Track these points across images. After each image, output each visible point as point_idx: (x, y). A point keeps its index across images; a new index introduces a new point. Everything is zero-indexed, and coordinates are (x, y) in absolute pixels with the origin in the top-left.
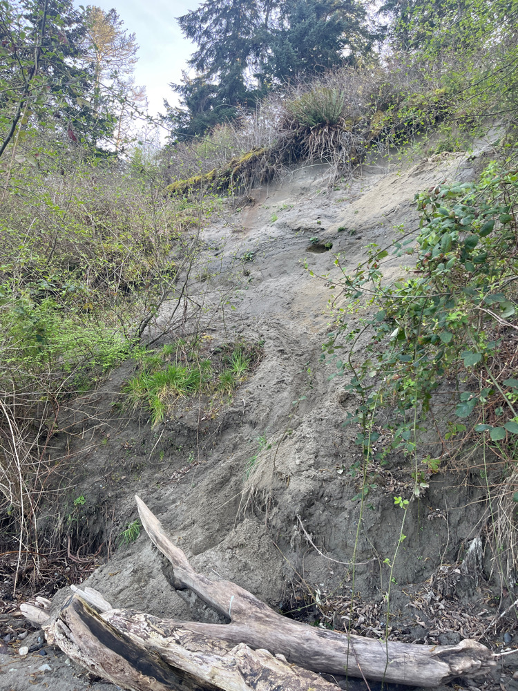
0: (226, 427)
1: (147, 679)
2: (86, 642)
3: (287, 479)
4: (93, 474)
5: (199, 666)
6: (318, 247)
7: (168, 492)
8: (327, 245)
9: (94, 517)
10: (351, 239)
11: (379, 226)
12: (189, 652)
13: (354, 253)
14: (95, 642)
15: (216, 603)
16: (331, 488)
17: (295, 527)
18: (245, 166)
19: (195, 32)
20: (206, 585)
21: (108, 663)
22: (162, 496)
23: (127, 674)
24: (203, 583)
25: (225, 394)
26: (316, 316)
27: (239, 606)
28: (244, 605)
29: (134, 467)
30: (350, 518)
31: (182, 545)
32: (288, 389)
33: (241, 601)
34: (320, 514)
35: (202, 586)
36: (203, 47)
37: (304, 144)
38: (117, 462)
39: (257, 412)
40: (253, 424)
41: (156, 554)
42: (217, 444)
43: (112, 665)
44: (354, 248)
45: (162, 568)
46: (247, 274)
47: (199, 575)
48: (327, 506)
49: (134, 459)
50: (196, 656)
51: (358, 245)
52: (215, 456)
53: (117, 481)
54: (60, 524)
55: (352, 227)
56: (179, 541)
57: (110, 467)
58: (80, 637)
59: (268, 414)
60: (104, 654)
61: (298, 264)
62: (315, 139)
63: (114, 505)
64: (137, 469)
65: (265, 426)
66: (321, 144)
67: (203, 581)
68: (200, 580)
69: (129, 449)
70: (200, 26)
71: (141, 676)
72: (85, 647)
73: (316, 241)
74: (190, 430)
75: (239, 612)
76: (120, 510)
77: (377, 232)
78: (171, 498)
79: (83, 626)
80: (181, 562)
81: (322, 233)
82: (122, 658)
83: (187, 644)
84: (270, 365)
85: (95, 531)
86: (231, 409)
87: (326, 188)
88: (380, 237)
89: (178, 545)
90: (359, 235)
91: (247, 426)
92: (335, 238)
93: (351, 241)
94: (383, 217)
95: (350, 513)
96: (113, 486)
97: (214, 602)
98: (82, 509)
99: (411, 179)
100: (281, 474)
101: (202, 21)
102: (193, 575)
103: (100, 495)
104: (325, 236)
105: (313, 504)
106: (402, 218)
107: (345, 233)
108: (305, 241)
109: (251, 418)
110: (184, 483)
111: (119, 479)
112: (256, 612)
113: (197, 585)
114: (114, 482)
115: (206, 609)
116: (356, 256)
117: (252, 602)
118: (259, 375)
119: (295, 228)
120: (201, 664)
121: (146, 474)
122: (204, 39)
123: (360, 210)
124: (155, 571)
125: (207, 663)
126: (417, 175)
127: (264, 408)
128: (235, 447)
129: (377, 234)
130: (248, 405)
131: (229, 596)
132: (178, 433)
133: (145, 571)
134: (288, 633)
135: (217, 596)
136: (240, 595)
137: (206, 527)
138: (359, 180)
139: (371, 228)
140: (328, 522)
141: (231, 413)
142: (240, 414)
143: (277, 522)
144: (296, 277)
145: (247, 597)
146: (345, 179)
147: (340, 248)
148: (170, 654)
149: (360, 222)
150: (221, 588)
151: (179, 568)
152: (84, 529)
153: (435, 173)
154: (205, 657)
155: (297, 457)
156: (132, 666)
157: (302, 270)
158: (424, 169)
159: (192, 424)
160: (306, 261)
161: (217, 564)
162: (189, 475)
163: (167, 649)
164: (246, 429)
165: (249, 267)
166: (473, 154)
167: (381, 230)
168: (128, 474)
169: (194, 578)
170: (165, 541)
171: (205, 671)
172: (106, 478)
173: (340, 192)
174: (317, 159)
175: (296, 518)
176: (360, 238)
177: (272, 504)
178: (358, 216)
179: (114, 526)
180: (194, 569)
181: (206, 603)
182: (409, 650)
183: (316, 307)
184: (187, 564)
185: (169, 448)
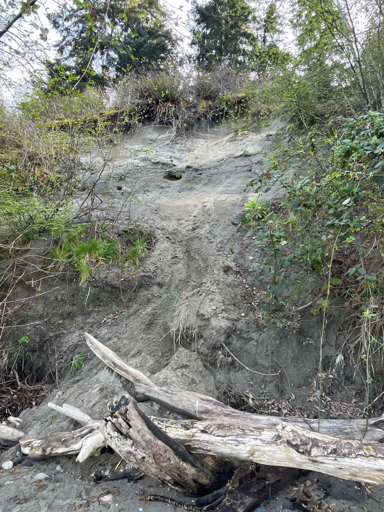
0: (141, 286)
1: (185, 465)
2: (143, 436)
3: (208, 319)
4: (34, 319)
5: (235, 447)
6: (172, 176)
7: (103, 333)
8: (178, 176)
9: (37, 353)
10: (194, 174)
11: (215, 167)
12: (220, 438)
13: (197, 183)
14: (150, 436)
15: (182, 408)
16: (240, 325)
17: (220, 352)
18: (110, 118)
19: (59, 27)
20: (171, 395)
21: (159, 454)
22: (98, 335)
23: (172, 462)
24: (167, 394)
25: (135, 263)
26: (179, 220)
27: (205, 408)
28: (210, 407)
29: (69, 314)
30: (257, 345)
31: (140, 367)
32: (182, 262)
33: (206, 404)
34: (236, 343)
35: (167, 397)
36: (64, 38)
37: (153, 110)
38: (54, 309)
39: (162, 276)
40: (160, 285)
41: (114, 376)
42: (135, 299)
43: (162, 455)
44: (197, 180)
45: (123, 387)
46: (120, 189)
47: (163, 388)
48: (240, 337)
49: (68, 308)
50: (229, 440)
51: (199, 178)
52: (135, 306)
53: (56, 324)
54: (6, 359)
55: (195, 166)
56: (136, 365)
57: (48, 314)
58: (139, 432)
59: (171, 278)
60: (157, 445)
61: (158, 186)
62: (161, 109)
63: (55, 344)
64: (70, 316)
65: (170, 286)
66: (165, 113)
67: (167, 392)
68: (165, 392)
69: (63, 300)
70: (63, 24)
71: (181, 462)
72: (141, 440)
73: (170, 173)
74: (113, 287)
75: (207, 412)
76: (62, 347)
77: (213, 171)
78: (107, 336)
79: (141, 421)
80: (142, 380)
81: (174, 168)
82: (168, 448)
83: (215, 432)
84: (162, 246)
85: (39, 364)
86: (143, 274)
87: (169, 141)
88: (215, 175)
89: (136, 368)
90: (200, 172)
91: (155, 286)
92: (184, 172)
93: (195, 175)
94: (216, 163)
95: (257, 341)
96: (52, 328)
97: (180, 407)
98: (26, 346)
99: (228, 143)
100: (203, 315)
101: (65, 20)
102: (156, 389)
103: (42, 336)
104: (177, 169)
105: (230, 336)
106: (229, 164)
107: (191, 169)
108: (162, 172)
109: (158, 281)
110: (114, 325)
111: (57, 322)
112: (222, 410)
113: (162, 396)
114: (53, 325)
115: (170, 414)
116: (198, 186)
117: (215, 404)
118: (157, 252)
119: (155, 162)
120: (237, 446)
121: (80, 319)
122: (65, 33)
123: (199, 157)
124: (117, 389)
125: (244, 444)
126: (232, 141)
127: (167, 274)
128: (149, 301)
129: (213, 173)
130: (155, 271)
131: (194, 401)
132: (102, 290)
133: (110, 390)
134: (256, 422)
135: (183, 402)
136: (203, 400)
137: (153, 354)
138: (190, 140)
139: (209, 168)
140: (241, 348)
141: (143, 276)
142: (149, 277)
143: (204, 350)
144: (157, 195)
145: (211, 401)
146: (181, 138)
147: (188, 179)
148: (195, 442)
149: (201, 164)
150: (185, 396)
151: (141, 384)
152: (28, 363)
153: (244, 141)
154: (239, 439)
155: (212, 304)
156: (175, 454)
157: (161, 190)
158: (237, 138)
159: (115, 282)
160: (164, 185)
161: (174, 379)
162: (118, 319)
163: (193, 439)
164: (155, 289)
165: (121, 184)
166: (271, 133)
167: (215, 171)
168: (64, 319)
169: (159, 391)
170: (123, 366)
171: (243, 450)
172: (46, 322)
173: (179, 145)
174: (161, 122)
175: (221, 345)
176: (201, 174)
177: (198, 337)
178: (198, 160)
179: (58, 359)
180: (156, 384)
181: (169, 410)
182: (352, 423)
183: (177, 215)
184: (148, 381)
185: (96, 300)
